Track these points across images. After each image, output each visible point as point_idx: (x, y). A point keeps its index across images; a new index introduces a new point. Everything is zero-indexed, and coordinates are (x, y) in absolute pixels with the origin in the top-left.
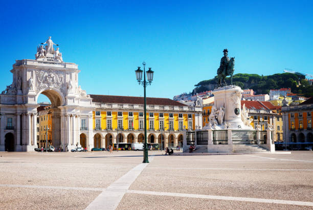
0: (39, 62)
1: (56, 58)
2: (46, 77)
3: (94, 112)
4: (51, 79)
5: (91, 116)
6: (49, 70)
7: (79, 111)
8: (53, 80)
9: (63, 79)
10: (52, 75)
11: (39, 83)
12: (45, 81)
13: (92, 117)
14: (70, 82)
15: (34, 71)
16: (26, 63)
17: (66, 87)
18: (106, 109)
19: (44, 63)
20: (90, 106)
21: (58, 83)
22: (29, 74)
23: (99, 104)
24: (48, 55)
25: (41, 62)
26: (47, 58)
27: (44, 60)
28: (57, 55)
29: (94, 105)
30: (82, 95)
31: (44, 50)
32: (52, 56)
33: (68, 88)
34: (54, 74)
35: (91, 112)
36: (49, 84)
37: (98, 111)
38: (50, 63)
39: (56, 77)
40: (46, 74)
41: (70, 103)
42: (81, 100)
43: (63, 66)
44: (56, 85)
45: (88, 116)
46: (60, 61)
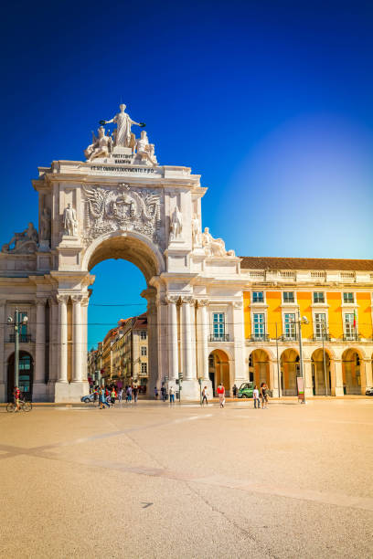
0: (93, 167)
1: (139, 158)
2: (112, 203)
3: (246, 294)
4: (126, 209)
5: (240, 304)
6: (120, 187)
7: (204, 292)
8: (130, 212)
9: (158, 209)
10: (128, 199)
11: (94, 219)
12: (110, 214)
13: (242, 307)
14: (175, 214)
15: (79, 190)
16: (59, 170)
17: (165, 228)
18: (280, 286)
19: (107, 169)
20: (235, 277)
21: (144, 220)
22: (66, 199)
23: (260, 274)
24: (119, 149)
25: (99, 167)
26: (115, 156)
27: (106, 161)
28: (142, 149)
29: (247, 277)
30: (214, 249)
31: (106, 139)
32: (128, 151)
33: (171, 230)
34: (134, 196)
35: (240, 294)
36: (119, 221)
37: (258, 290)
38: (123, 169)
39: (139, 203)
40: (112, 197)
41: (175, 266)
42: (211, 263)
43: (159, 176)
44: (138, 224)
45: (230, 304)
46: (149, 164)
